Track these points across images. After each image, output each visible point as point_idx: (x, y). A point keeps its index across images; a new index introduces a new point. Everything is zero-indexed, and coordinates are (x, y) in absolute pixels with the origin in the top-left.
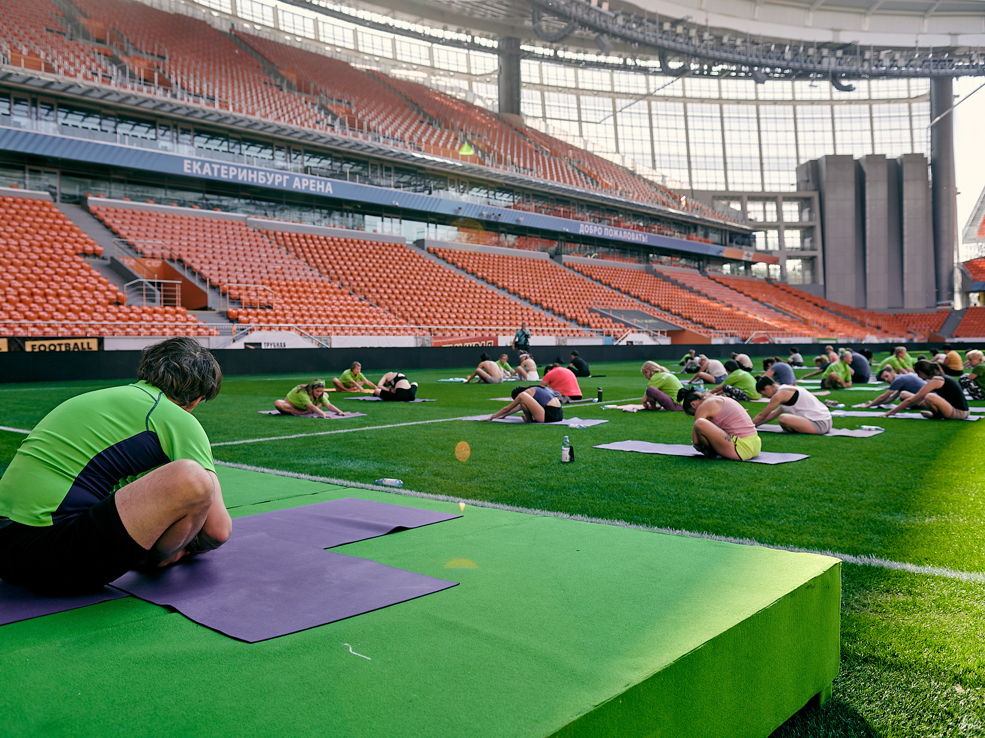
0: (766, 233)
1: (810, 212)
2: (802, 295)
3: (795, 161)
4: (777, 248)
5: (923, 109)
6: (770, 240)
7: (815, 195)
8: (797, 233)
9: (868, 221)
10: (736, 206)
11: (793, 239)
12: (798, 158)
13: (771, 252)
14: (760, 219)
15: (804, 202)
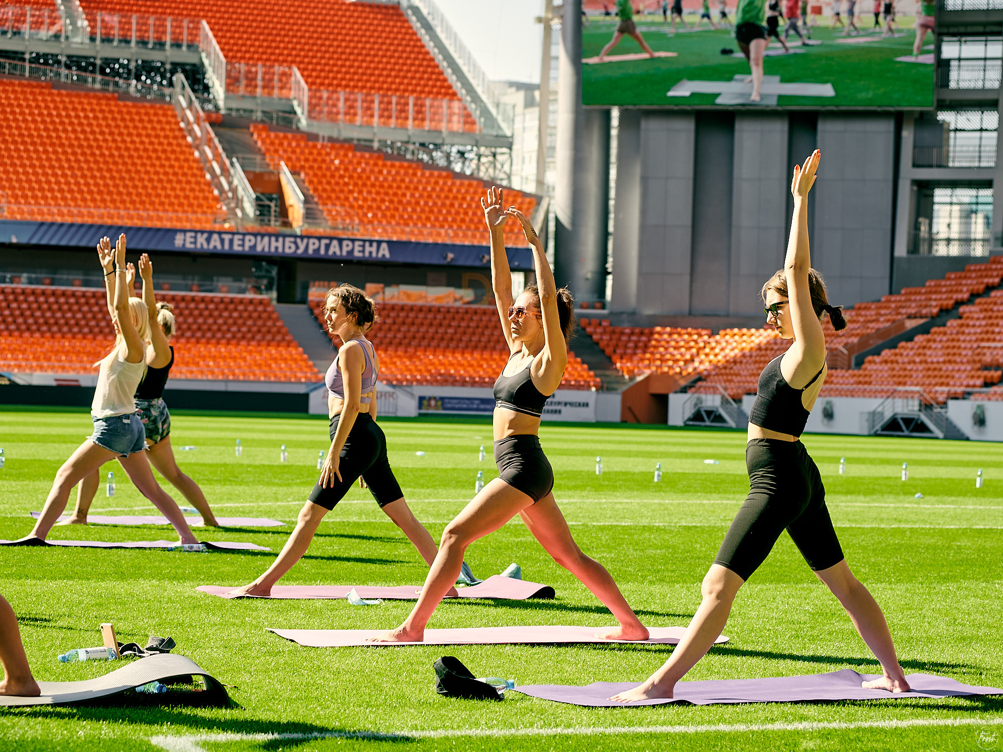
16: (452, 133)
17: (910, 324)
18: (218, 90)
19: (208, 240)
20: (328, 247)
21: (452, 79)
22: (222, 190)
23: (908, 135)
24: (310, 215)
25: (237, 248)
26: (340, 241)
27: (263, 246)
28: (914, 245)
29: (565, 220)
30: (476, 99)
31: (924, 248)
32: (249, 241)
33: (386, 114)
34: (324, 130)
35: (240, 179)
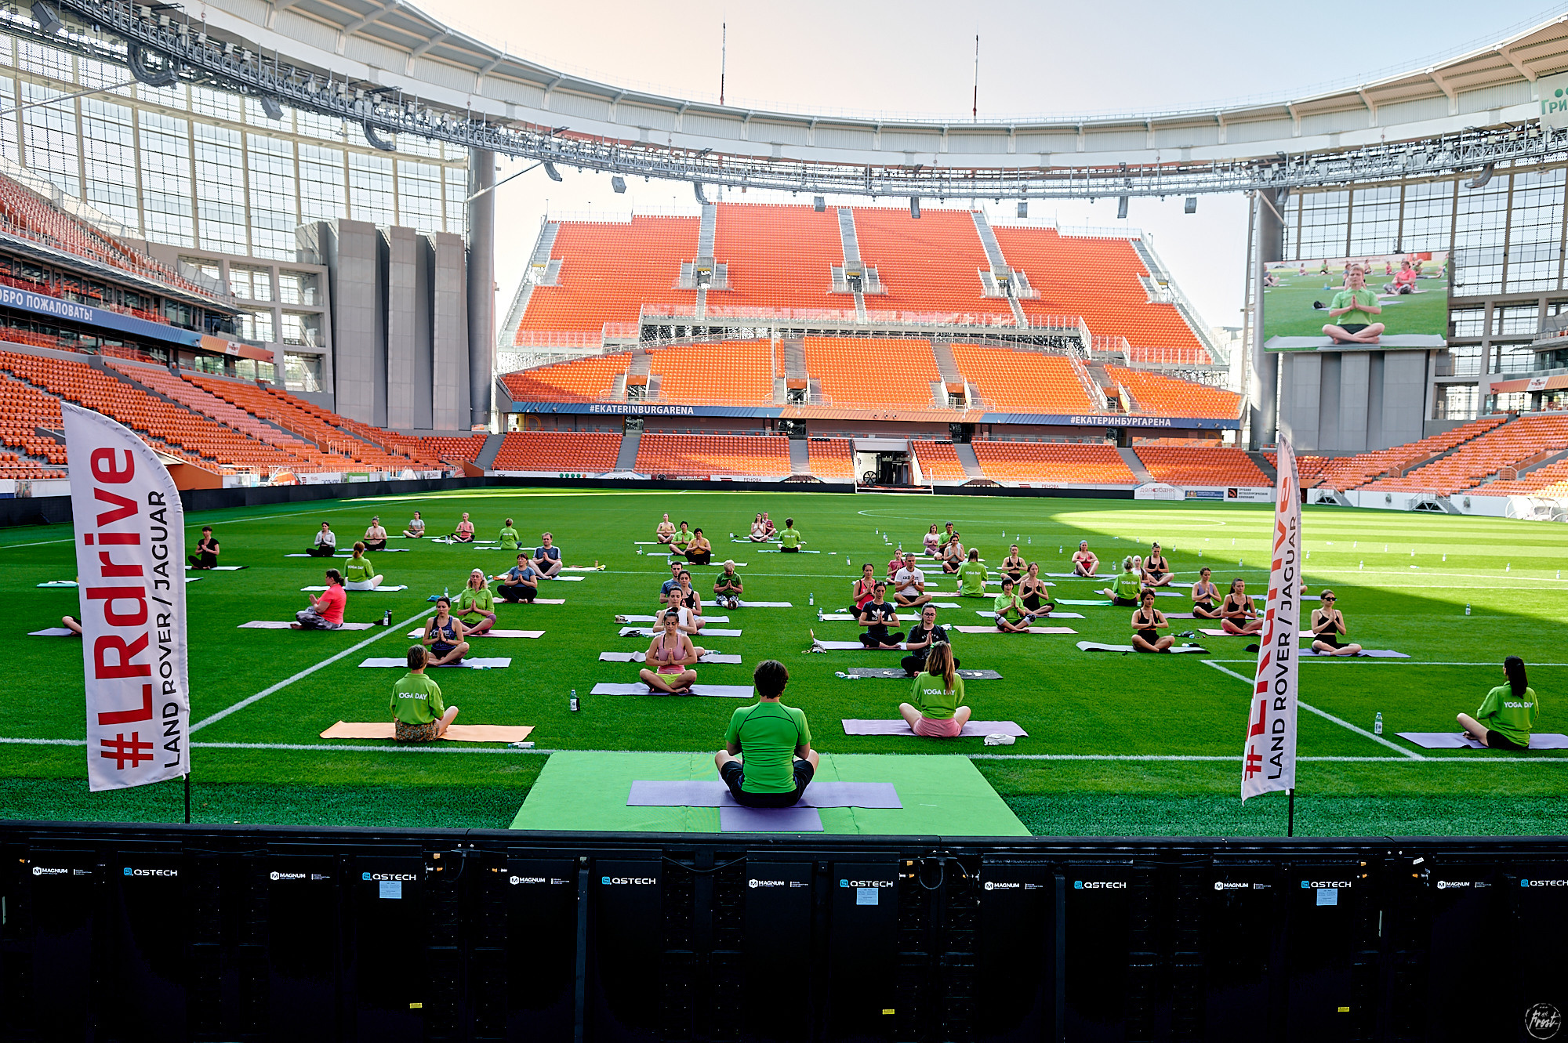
0: (254, 315)
1: (316, 293)
2: (306, 408)
3: (294, 219)
4: (270, 339)
5: (459, 176)
6: (259, 327)
7: (323, 271)
8: (296, 320)
9: (391, 313)
10: (213, 273)
11: (292, 328)
12: (299, 216)
13: (262, 344)
14: (246, 295)
15: (308, 278)
16: (1199, 365)
17: (1432, 455)
18: (1088, 349)
19: (1086, 420)
20: (1141, 421)
21: (1199, 339)
22: (1092, 397)
23: (1432, 360)
24: (1133, 407)
25: (1099, 423)
26: (1147, 418)
27: (1111, 422)
28: (1435, 416)
29: (1257, 407)
30: (1211, 348)
31: (1441, 416)
32: (1105, 420)
33: (1167, 356)
34: (1138, 365)
35: (1099, 390)
